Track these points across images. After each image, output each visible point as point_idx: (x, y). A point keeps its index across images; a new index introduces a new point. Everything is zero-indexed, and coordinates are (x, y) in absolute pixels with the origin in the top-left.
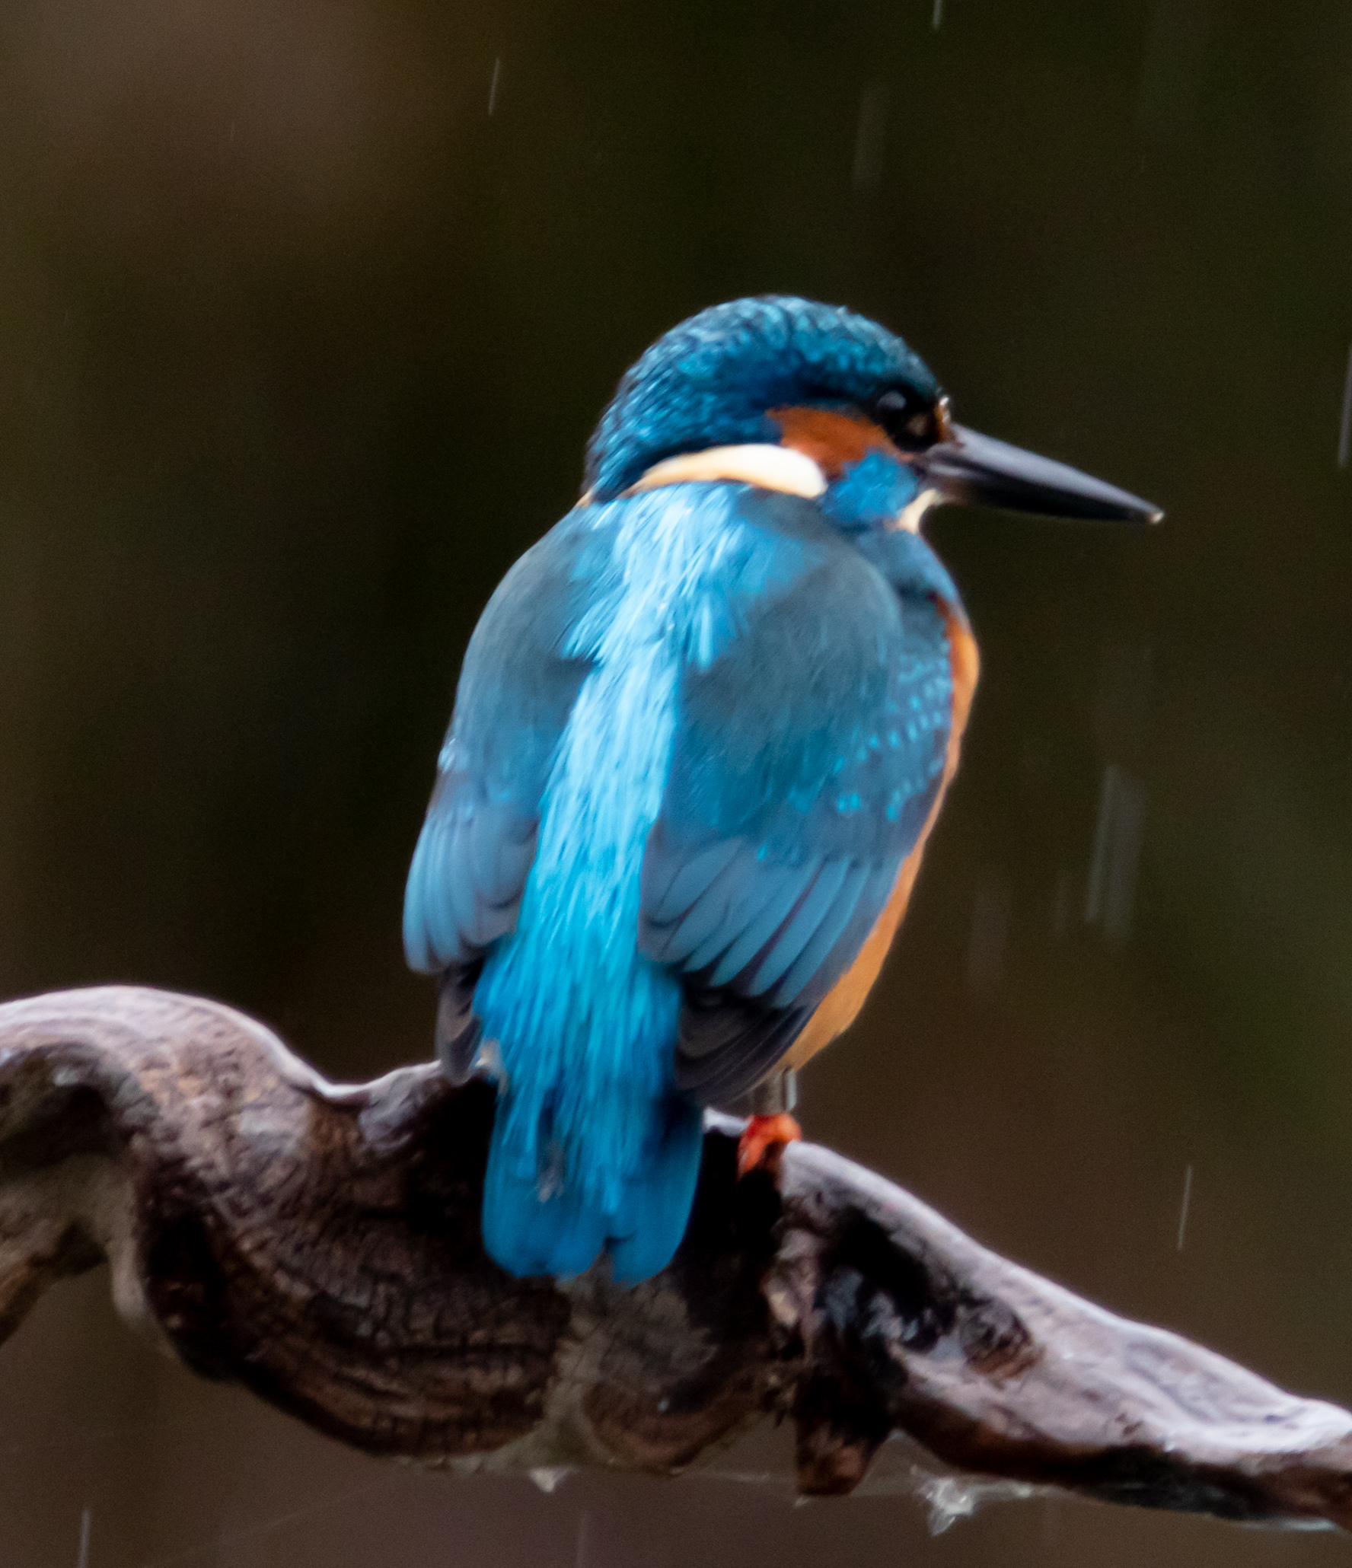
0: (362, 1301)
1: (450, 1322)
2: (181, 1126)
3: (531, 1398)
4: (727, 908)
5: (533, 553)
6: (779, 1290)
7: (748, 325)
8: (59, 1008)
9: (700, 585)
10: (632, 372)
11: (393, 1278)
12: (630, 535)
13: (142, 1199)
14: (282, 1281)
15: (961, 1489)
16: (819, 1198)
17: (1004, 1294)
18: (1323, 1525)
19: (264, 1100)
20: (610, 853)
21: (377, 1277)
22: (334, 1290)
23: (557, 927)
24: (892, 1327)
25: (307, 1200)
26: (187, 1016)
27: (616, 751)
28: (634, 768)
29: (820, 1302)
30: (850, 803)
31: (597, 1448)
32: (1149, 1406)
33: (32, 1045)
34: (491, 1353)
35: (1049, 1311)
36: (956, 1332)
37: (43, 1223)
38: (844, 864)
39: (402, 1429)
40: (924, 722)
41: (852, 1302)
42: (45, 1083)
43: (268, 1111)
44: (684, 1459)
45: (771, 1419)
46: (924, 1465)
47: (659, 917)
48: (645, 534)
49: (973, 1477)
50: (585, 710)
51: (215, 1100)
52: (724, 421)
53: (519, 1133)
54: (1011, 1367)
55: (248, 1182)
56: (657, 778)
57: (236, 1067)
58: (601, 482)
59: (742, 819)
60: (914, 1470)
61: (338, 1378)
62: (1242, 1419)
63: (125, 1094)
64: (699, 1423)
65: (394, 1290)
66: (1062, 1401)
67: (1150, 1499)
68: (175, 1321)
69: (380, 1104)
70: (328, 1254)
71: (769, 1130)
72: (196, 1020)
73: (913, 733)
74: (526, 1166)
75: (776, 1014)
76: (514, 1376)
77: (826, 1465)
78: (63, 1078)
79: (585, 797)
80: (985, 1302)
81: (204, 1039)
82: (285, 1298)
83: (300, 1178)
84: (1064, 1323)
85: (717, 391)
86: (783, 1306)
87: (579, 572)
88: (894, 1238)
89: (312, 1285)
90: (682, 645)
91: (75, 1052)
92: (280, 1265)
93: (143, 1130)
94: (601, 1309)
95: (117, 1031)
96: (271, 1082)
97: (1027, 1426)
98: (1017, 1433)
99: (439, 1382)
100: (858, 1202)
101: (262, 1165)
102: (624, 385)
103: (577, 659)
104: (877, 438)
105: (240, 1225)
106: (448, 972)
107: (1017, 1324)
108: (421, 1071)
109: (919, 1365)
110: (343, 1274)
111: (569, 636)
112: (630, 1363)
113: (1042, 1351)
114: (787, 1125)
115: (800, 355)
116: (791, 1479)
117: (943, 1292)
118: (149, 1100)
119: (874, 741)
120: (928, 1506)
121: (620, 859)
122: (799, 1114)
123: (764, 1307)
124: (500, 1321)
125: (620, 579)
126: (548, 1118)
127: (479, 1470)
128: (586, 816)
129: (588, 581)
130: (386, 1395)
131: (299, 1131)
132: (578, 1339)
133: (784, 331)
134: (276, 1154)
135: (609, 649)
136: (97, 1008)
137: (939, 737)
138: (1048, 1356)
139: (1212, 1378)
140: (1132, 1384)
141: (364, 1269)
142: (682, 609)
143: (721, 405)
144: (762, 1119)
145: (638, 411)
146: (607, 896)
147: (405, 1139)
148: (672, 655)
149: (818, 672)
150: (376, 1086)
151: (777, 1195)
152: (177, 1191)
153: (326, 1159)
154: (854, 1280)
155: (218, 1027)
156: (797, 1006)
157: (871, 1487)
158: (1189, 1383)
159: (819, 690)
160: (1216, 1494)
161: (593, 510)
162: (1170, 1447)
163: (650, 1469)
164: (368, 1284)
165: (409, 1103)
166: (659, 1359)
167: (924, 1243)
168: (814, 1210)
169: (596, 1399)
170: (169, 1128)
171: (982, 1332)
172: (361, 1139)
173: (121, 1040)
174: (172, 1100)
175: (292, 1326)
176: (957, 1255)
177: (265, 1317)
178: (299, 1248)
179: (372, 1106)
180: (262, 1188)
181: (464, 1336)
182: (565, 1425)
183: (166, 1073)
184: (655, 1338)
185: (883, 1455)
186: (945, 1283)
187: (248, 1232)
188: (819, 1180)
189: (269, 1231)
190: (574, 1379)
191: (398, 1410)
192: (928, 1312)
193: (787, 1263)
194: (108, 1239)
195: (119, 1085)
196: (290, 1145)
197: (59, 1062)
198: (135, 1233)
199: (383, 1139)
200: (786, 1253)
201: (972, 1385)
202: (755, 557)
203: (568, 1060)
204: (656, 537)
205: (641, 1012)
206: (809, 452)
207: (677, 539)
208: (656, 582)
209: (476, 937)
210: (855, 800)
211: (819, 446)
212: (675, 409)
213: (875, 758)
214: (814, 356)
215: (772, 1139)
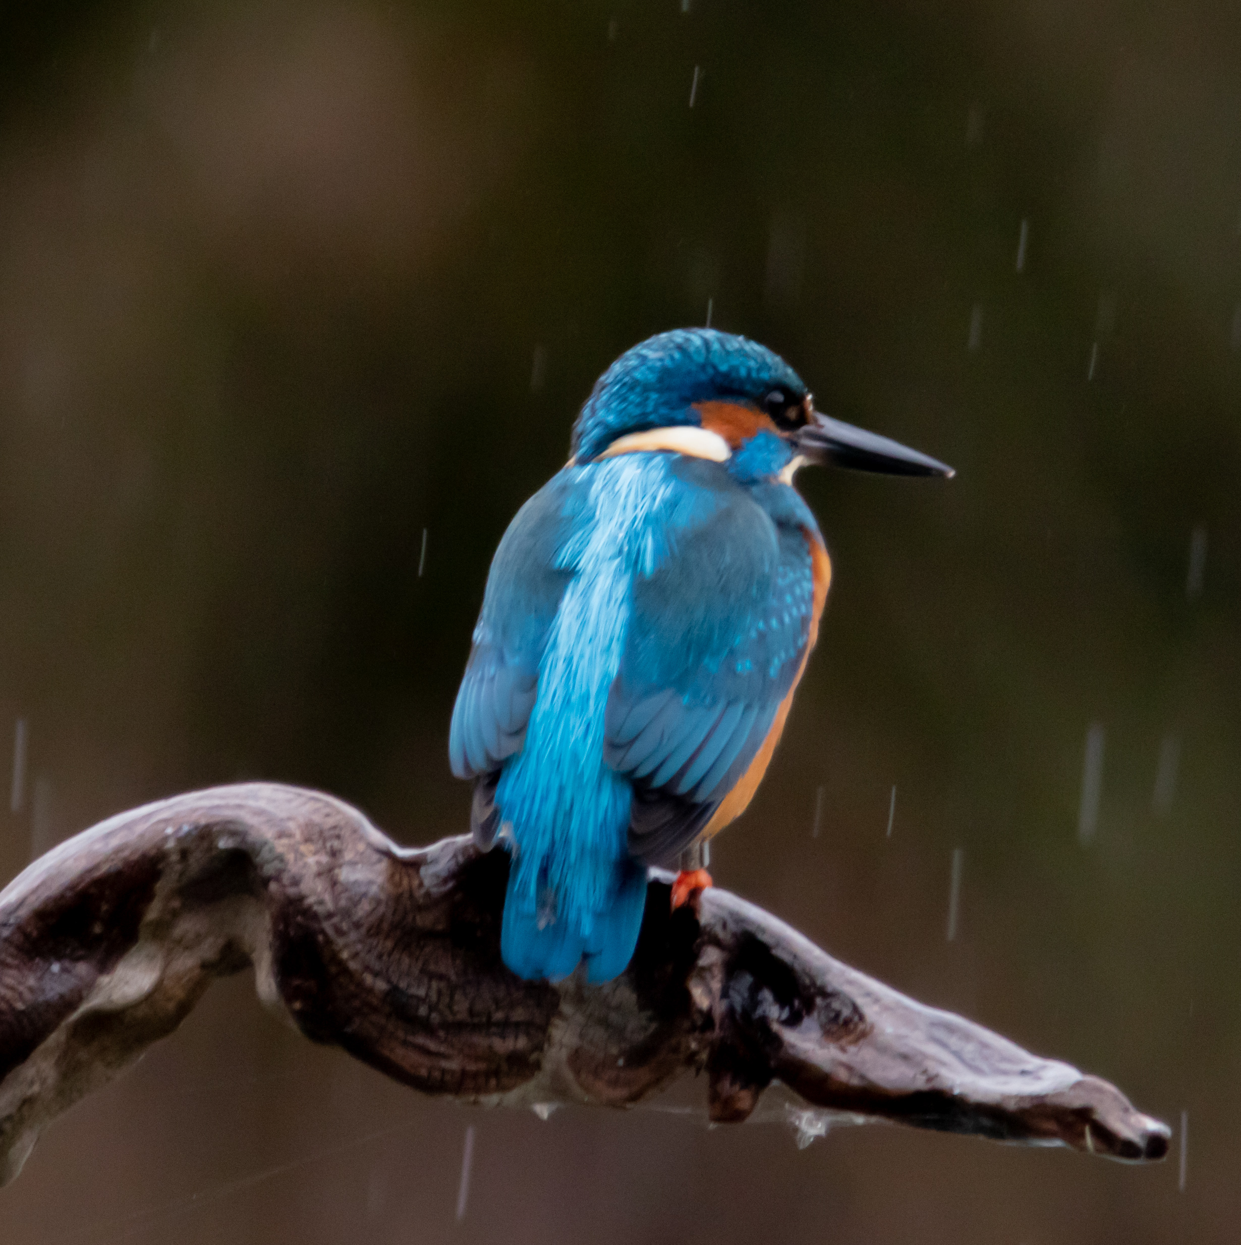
0: (422, 992)
1: (479, 1007)
2: (302, 876)
3: (533, 1057)
5: (535, 498)
6: (696, 986)
7: (679, 347)
8: (221, 798)
9: (646, 520)
11: (441, 977)
12: (600, 487)
13: (275, 923)
14: (368, 979)
15: (818, 1119)
16: (725, 926)
17: (847, 989)
18: (1057, 1143)
19: (357, 859)
20: (585, 698)
21: (432, 976)
22: (403, 985)
24: (773, 1011)
25: (385, 926)
26: (305, 803)
27: (590, 630)
28: (601, 642)
29: (725, 994)
30: (744, 666)
31: (576, 1090)
32: (943, 1064)
33: (203, 822)
34: (506, 1027)
35: (877, 1000)
36: (815, 1014)
37: (209, 939)
38: (741, 707)
39: (448, 1077)
40: (795, 612)
41: (746, 995)
42: (212, 847)
43: (360, 865)
44: (634, 1098)
45: (692, 1071)
46: (793, 1102)
47: (617, 741)
48: (609, 486)
49: (825, 1110)
51: (324, 859)
52: (663, 411)
53: (525, 884)
54: (851, 1037)
55: (346, 913)
56: (617, 649)
57: (338, 837)
58: (581, 451)
59: (673, 676)
60: (787, 1105)
61: (405, 1043)
62: (1005, 1073)
63: (265, 854)
64: (644, 1075)
65: (443, 985)
66: (885, 1060)
68: (297, 1005)
69: (435, 861)
70: (399, 961)
71: (692, 880)
72: (311, 806)
73: (787, 619)
74: (530, 903)
75: (695, 806)
76: (522, 1043)
77: (728, 1102)
78: (224, 843)
79: (569, 661)
80: (835, 994)
81: (317, 818)
82: (370, 990)
83: (382, 909)
84: (887, 1008)
85: (660, 391)
86: (701, 997)
87: (566, 511)
88: (774, 952)
89: (389, 981)
90: (633, 561)
91: (231, 826)
92: (367, 968)
93: (277, 878)
94: (580, 999)
95: (260, 812)
96: (362, 847)
97: (862, 1077)
98: (855, 1082)
99: (472, 1045)
100: (751, 928)
101: (355, 902)
102: (597, 387)
103: (564, 570)
104: (765, 422)
105: (340, 942)
106: (478, 778)
107: (856, 1009)
108: (461, 840)
109: (790, 1036)
110: (409, 974)
111: (559, 555)
112: (598, 1034)
113: (872, 1027)
114: (704, 877)
115: (714, 367)
116: (705, 1111)
117: (807, 988)
118: (281, 858)
119: (761, 625)
120: (796, 1130)
121: (592, 702)
122: (711, 870)
123: (688, 996)
124: (512, 1006)
125: (593, 517)
126: (544, 873)
127: (499, 1105)
128: (570, 674)
129: (572, 518)
130: (437, 1055)
131: (380, 879)
132: (564, 1018)
133: (703, 351)
134: (365, 895)
135: (585, 563)
136: (246, 797)
137: (805, 621)
138: (875, 1031)
139: (984, 1045)
140: (932, 1049)
141: (423, 971)
142: (634, 536)
143: (662, 400)
144: (687, 873)
145: (607, 404)
146: (583, 728)
147: (450, 885)
148: (627, 568)
149: (724, 578)
150: (432, 849)
151: (696, 923)
152: (299, 917)
153: (398, 898)
154: (747, 980)
155: (327, 810)
156: (709, 801)
157: (758, 1116)
158: (969, 1049)
159: (725, 591)
160: (986, 1122)
161: (576, 470)
162: (956, 1092)
163: (613, 1104)
164: (426, 980)
165: (453, 862)
166: (617, 1032)
167: (795, 957)
168: (721, 934)
169: (576, 1058)
170: (294, 878)
171: (832, 1015)
172: (421, 885)
173: (262, 819)
174: (296, 860)
175: (375, 1010)
176: (817, 963)
177: (356, 1003)
178: (380, 957)
179: (428, 864)
180: (355, 918)
181: (489, 1017)
182: (556, 1076)
183: (292, 841)
184: (614, 1017)
185: (763, 1098)
186: (807, 981)
187: (346, 946)
188: (725, 914)
189: (359, 947)
190: (562, 1046)
191: (445, 1064)
192: (797, 1003)
193: (703, 969)
194: (253, 950)
195: (261, 850)
196: (374, 889)
197: (221, 833)
198: (271, 946)
199: (437, 885)
200: (703, 962)
201: (826, 1051)
202: (682, 502)
203: (558, 836)
204: (617, 489)
205: (606, 804)
206: (719, 431)
207: (630, 490)
208: (617, 519)
209: (496, 756)
210: (748, 664)
211: (726, 427)
212: (631, 403)
213: (762, 636)
214: (723, 368)
215: (692, 887)
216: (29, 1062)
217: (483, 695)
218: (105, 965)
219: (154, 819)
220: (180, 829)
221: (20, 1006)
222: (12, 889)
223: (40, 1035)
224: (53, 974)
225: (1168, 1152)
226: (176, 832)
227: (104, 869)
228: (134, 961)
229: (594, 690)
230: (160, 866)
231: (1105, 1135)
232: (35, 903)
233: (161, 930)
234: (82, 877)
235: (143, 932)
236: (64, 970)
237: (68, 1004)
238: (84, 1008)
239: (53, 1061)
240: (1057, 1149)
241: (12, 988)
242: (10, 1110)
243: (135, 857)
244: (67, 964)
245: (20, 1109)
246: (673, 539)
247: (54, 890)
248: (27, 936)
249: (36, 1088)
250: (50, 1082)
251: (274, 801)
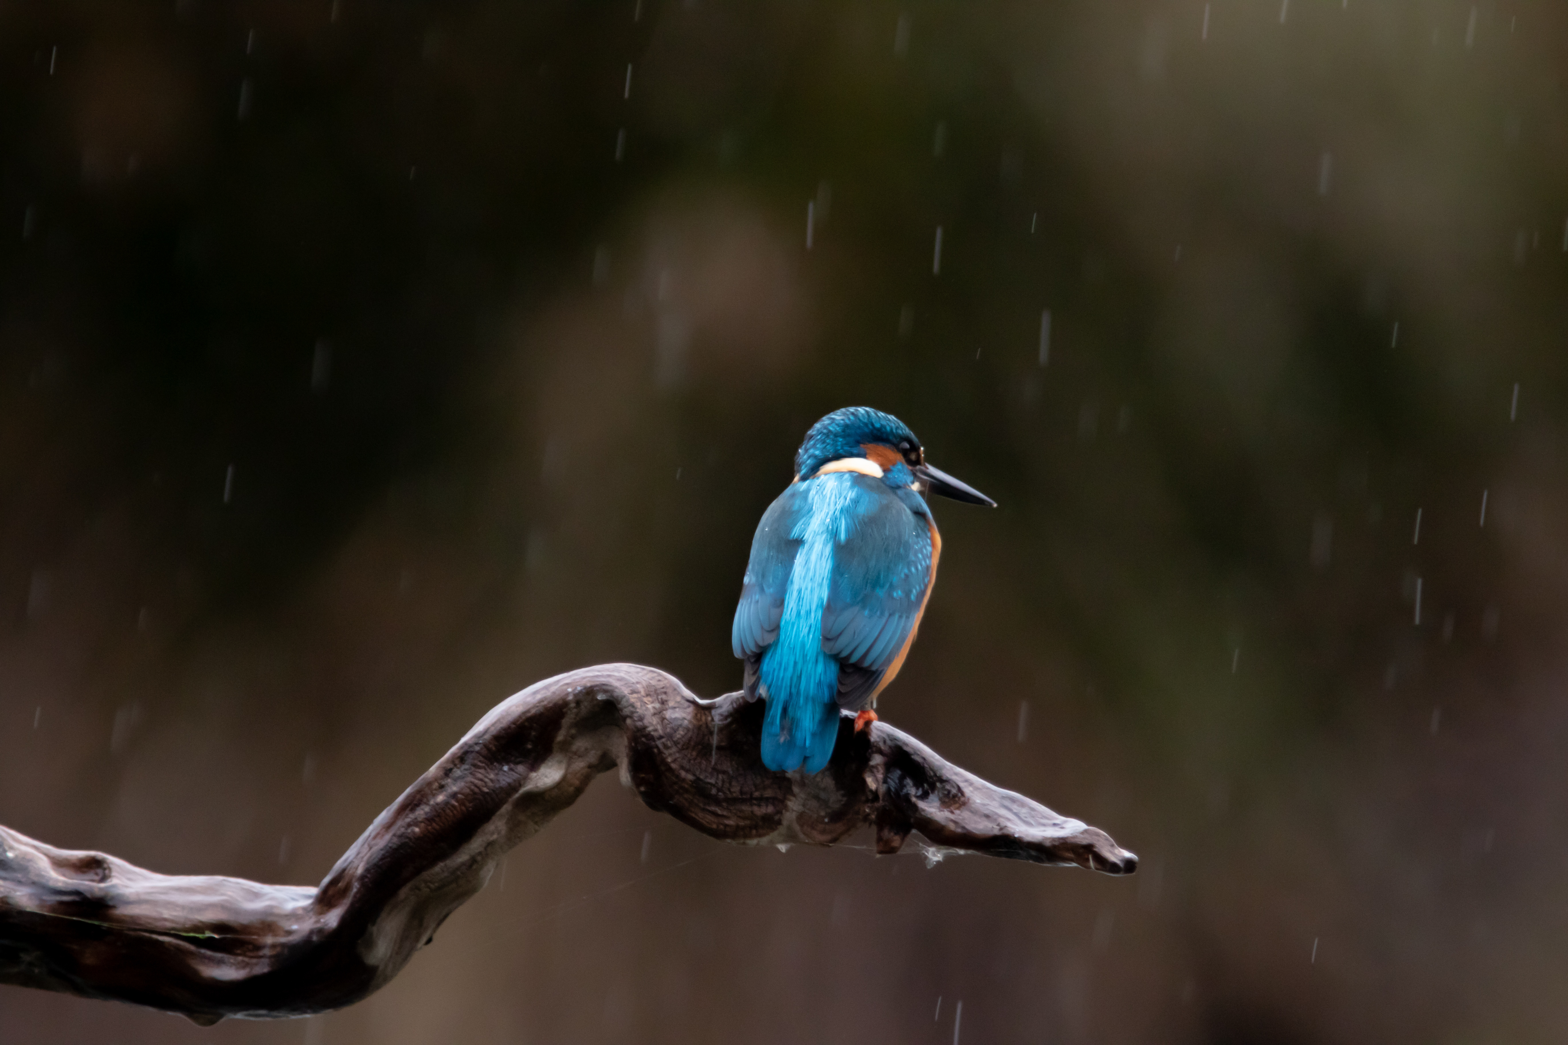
0: (713, 781)
1: (746, 789)
2: (644, 715)
3: (776, 818)
4: (854, 633)
5: (777, 501)
6: (869, 777)
7: (853, 414)
8: (599, 671)
9: (842, 511)
10: (810, 432)
11: (724, 772)
12: (814, 493)
13: (630, 743)
14: (683, 774)
15: (938, 852)
16: (885, 742)
17: (954, 778)
18: (1074, 865)
19: (676, 705)
20: (808, 613)
21: (719, 772)
22: (702, 777)
23: (788, 642)
24: (912, 790)
25: (692, 743)
26: (646, 674)
27: (811, 574)
28: (818, 579)
29: (885, 781)
30: (898, 594)
31: (802, 836)
32: (1009, 820)
33: (589, 685)
34: (761, 800)
35: (971, 784)
36: (936, 792)
37: (593, 752)
38: (897, 616)
39: (728, 829)
40: (923, 563)
41: (897, 781)
42: (594, 699)
43: (677, 710)
44: (835, 840)
45: (867, 824)
46: (924, 843)
47: (829, 637)
48: (820, 492)
49: (942, 847)
50: (799, 560)
51: (657, 705)
52: (846, 448)
53: (774, 717)
54: (957, 805)
55: (670, 736)
56: (826, 583)
57: (665, 693)
58: (803, 472)
59: (859, 599)
60: (921, 844)
61: (704, 810)
62: (1044, 825)
63: (624, 703)
64: (839, 827)
65: (725, 777)
66: (976, 818)
67: (1009, 855)
68: (642, 789)
69: (720, 707)
70: (700, 763)
71: (866, 716)
72: (650, 675)
73: (920, 567)
74: (776, 728)
75: (874, 673)
76: (770, 809)
77: (887, 842)
78: (600, 697)
79: (800, 591)
80: (947, 781)
81: (653, 682)
82: (684, 780)
83: (690, 734)
84: (977, 789)
85: (843, 437)
86: (871, 782)
87: (796, 508)
88: (912, 757)
89: (694, 775)
90: (834, 534)
91: (605, 687)
92: (682, 768)
93: (631, 717)
94: (803, 784)
95: (620, 679)
96: (678, 699)
97: (963, 828)
98: (959, 830)
99: (742, 811)
100: (899, 743)
101: (675, 730)
102: (807, 437)
103: (796, 539)
104: (899, 457)
105: (667, 752)
106: (749, 657)
107: (959, 789)
108: (735, 694)
109: (921, 805)
110: (706, 771)
111: (792, 532)
112: (813, 804)
113: (969, 799)
114: (873, 715)
115: (873, 425)
116: (875, 848)
117: (931, 777)
118: (632, 706)
119: (906, 571)
120: (926, 858)
121: (813, 615)
122: (877, 711)
123: (864, 783)
124: (765, 788)
125: (812, 509)
126: (785, 710)
127: (758, 844)
128: (800, 598)
129: (799, 511)
130: (723, 816)
131: (689, 717)
132: (794, 796)
133: (866, 416)
134: (681, 725)
135: (808, 536)
136: (613, 671)
137: (928, 568)
138: (970, 801)
139: (1033, 809)
140: (1003, 812)
141: (714, 769)
142: (835, 520)
143: (844, 442)
144: (864, 711)
145: (814, 446)
146: (808, 628)
147: (729, 720)
148: (830, 539)
149: (886, 544)
150: (718, 700)
151: (869, 741)
152: (643, 739)
153: (699, 728)
154: (898, 773)
155: (659, 678)
156: (880, 669)
157: (904, 851)
158: (1023, 811)
159: (886, 551)
160: (1033, 853)
161: (800, 484)
162: (1016, 836)
163: (822, 844)
164: (715, 773)
165: (731, 707)
166: (824, 803)
167: (924, 759)
168: (883, 747)
169: (801, 817)
170: (640, 716)
171: (946, 792)
172: (713, 720)
173: (622, 683)
174: (641, 706)
175: (687, 791)
176: (937, 763)
177: (676, 787)
178: (689, 761)
179: (716, 708)
180: (675, 739)
181: (751, 794)
182: (789, 828)
183: (639, 695)
184: (823, 795)
185: (909, 838)
186: (932, 774)
187: (670, 755)
188: (884, 736)
189: (677, 755)
190: (793, 810)
191: (727, 822)
192: (925, 785)
193: (873, 767)
194: (618, 757)
195: (621, 700)
196: (686, 722)
197: (599, 691)
198: (627, 755)
199: (721, 720)
200: (872, 763)
201: (942, 813)
202: (862, 500)
203: (793, 690)
204: (824, 493)
205: (820, 672)
206: (877, 461)
207: (832, 494)
208: (825, 510)
209: (761, 644)
210: (900, 592)
211: (879, 458)
212: (828, 444)
213: (907, 576)
214: (878, 425)
215: (867, 720)
216: (491, 822)
217: (752, 609)
218: (534, 766)
219: (561, 683)
220: (576, 688)
221: (485, 790)
222: (480, 724)
223: (498, 806)
224: (505, 771)
225: (1137, 870)
226: (574, 690)
227: (533, 711)
228: (550, 764)
229: (814, 607)
230: (564, 710)
231: (1101, 861)
232: (494, 731)
233: (565, 747)
234: (520, 717)
235: (555, 747)
236: (511, 769)
237: (513, 788)
238: (523, 790)
239: (504, 821)
240: (1075, 867)
241: (481, 780)
242: (482, 849)
243: (551, 705)
244: (512, 766)
245: (486, 848)
246: (856, 522)
247: (504, 723)
248: (489, 749)
249: (495, 836)
250: (503, 832)
251: (629, 673)
